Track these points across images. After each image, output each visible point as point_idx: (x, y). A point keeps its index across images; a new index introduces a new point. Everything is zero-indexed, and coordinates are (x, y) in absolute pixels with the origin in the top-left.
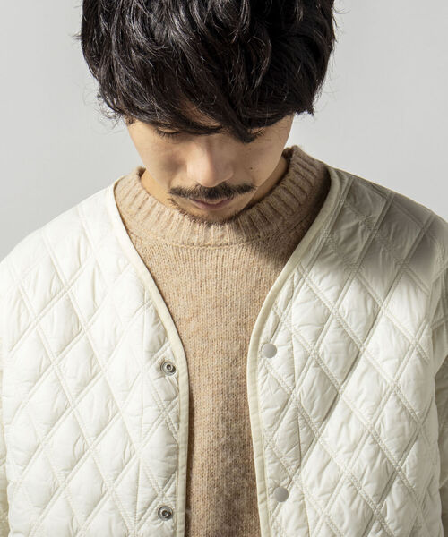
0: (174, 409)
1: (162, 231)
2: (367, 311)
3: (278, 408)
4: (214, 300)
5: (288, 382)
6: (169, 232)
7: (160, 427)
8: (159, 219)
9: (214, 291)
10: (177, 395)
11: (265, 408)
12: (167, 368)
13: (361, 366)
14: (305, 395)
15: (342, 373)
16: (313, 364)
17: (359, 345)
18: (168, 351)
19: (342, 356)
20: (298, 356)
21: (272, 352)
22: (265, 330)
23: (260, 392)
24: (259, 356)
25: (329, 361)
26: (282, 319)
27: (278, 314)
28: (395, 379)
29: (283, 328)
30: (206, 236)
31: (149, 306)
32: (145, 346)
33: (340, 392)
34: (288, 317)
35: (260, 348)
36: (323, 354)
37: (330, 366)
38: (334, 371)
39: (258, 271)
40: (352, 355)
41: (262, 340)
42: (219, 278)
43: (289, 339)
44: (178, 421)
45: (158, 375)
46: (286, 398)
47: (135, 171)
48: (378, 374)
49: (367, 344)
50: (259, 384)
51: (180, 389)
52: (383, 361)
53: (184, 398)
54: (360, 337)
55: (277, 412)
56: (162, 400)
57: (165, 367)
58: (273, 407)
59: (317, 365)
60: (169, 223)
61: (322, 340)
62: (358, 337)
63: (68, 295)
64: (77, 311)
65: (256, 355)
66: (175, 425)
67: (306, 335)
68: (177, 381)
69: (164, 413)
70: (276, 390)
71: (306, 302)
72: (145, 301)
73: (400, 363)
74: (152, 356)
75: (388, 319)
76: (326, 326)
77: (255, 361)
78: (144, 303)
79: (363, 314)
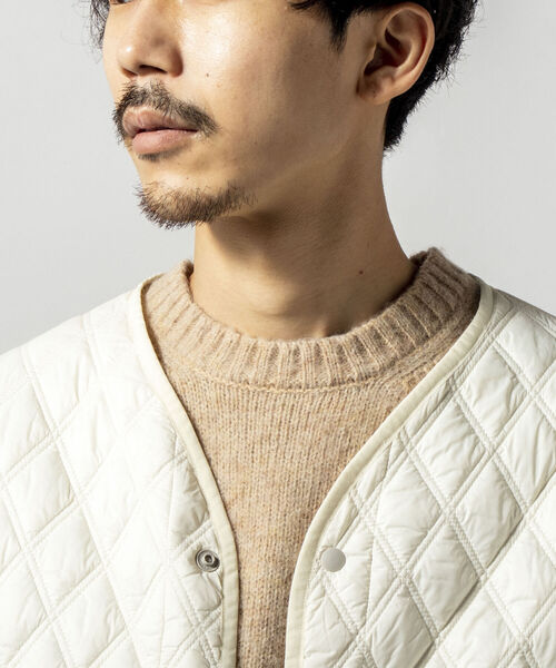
0: (215, 625)
1: (204, 358)
2: (500, 518)
3: (332, 653)
4: (270, 475)
5: (355, 615)
6: (213, 359)
7: (189, 653)
8: (201, 340)
9: (272, 461)
10: (220, 602)
11: (311, 652)
12: (205, 560)
13: (476, 604)
14: (379, 641)
15: (444, 612)
16: (399, 591)
17: (479, 571)
18: (208, 534)
19: (450, 583)
20: (378, 574)
21: (338, 562)
22: (330, 526)
23: (306, 626)
24: (315, 566)
25: (426, 590)
26: (362, 511)
27: (357, 502)
28: (526, 633)
29: (361, 526)
30: (269, 371)
31: (181, 461)
32: (172, 524)
33: (437, 641)
34: (372, 511)
35: (318, 554)
36: (419, 576)
37: (428, 598)
38: (433, 607)
39: (346, 435)
40: (466, 585)
41: (323, 541)
42: (283, 440)
43: (369, 546)
44: (220, 644)
45: (191, 569)
46: (348, 640)
47: (181, 268)
48: (501, 621)
49: (493, 571)
50: (308, 611)
51: (225, 593)
52: (513, 601)
53: (229, 608)
54: (482, 559)
55: (329, 660)
56: (196, 609)
57: (203, 559)
58: (323, 652)
59: (407, 593)
60: (215, 347)
61: (421, 554)
62: (479, 557)
63: (56, 447)
64: (68, 470)
65: (311, 564)
66: (215, 651)
67: (397, 543)
68: (222, 582)
69: (197, 630)
70: (334, 624)
71: (404, 489)
72: (175, 454)
73: (538, 607)
74: (183, 539)
75: (532, 535)
76: (430, 533)
77: (307, 573)
78: (174, 457)
79: (494, 522)
